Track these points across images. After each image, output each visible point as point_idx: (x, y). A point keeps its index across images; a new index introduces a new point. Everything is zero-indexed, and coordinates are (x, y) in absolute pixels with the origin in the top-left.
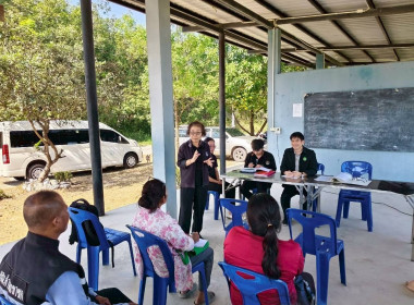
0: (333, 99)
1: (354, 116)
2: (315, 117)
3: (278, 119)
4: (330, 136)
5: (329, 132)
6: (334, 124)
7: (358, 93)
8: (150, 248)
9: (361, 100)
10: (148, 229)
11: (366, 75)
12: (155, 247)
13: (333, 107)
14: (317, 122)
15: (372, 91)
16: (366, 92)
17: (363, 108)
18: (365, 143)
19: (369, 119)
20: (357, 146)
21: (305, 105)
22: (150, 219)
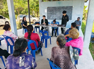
0: (53, 8)
1: (57, 12)
2: (49, 13)
3: (42, 13)
4: (52, 17)
5: (52, 16)
6: (53, 14)
7: (58, 7)
8: (8, 39)
9: (58, 9)
10: (7, 35)
11: (59, 3)
12: (9, 39)
13: (53, 10)
14: (50, 14)
15: (61, 7)
16: (59, 7)
17: (59, 11)
18: (59, 18)
19: (60, 13)
20: (58, 19)
21: (47, 10)
22: (7, 33)
